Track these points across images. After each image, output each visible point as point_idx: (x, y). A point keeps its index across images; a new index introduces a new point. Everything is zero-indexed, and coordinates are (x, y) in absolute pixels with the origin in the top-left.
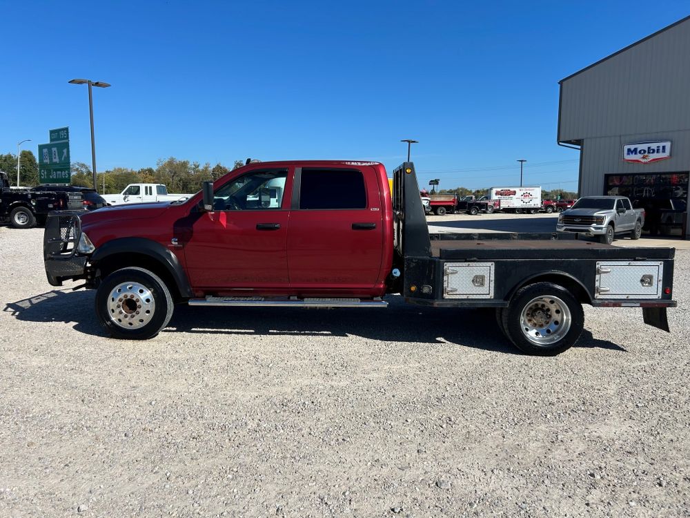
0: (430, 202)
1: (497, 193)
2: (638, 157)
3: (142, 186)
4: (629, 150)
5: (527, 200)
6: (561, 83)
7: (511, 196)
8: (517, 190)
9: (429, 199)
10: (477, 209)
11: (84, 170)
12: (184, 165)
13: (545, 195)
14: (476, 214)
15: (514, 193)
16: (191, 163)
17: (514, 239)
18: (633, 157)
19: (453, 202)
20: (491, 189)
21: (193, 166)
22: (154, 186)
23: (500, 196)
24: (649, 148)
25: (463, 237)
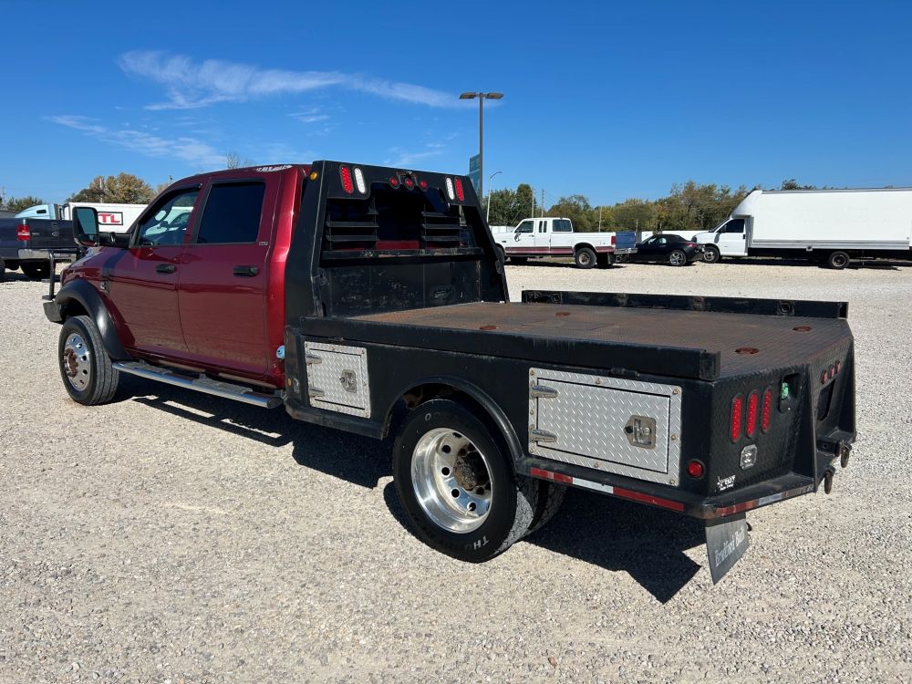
3: (536, 221)
11: (581, 204)
12: (708, 191)
16: (719, 188)
17: (695, 309)
21: (721, 192)
22: (550, 221)
25: (600, 299)
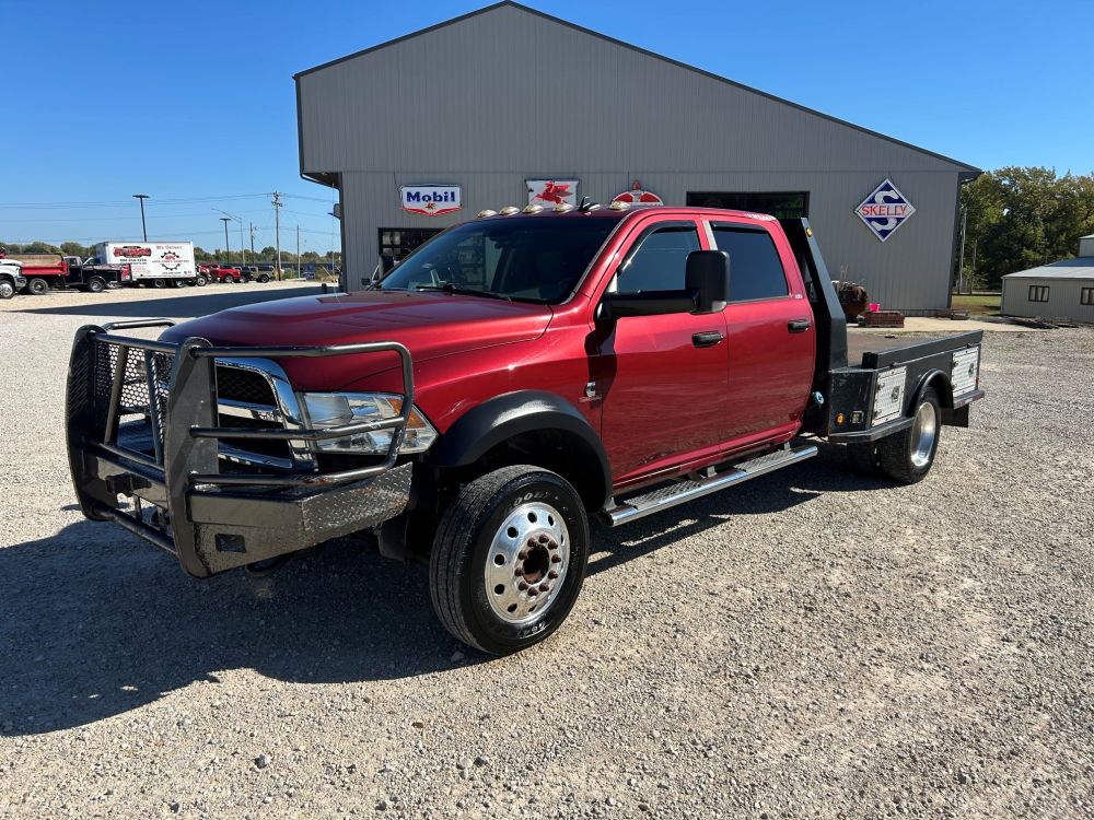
0: (22, 269)
1: (117, 252)
2: (422, 205)
4: (409, 194)
5: (171, 264)
6: (297, 77)
7: (143, 257)
8: (152, 247)
9: (20, 263)
10: (101, 281)
13: (200, 256)
14: (100, 291)
15: (148, 252)
18: (414, 205)
19: (62, 269)
20: (105, 244)
23: (123, 257)
24: (435, 194)
